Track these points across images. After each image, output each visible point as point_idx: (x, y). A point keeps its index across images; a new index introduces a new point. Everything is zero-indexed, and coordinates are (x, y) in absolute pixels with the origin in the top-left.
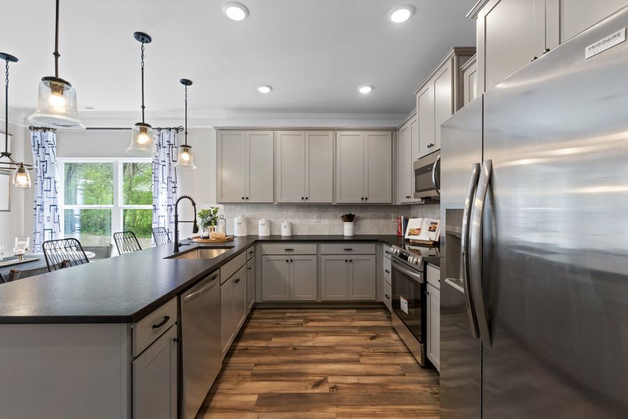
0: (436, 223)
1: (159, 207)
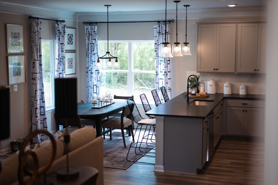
1: (159, 73)
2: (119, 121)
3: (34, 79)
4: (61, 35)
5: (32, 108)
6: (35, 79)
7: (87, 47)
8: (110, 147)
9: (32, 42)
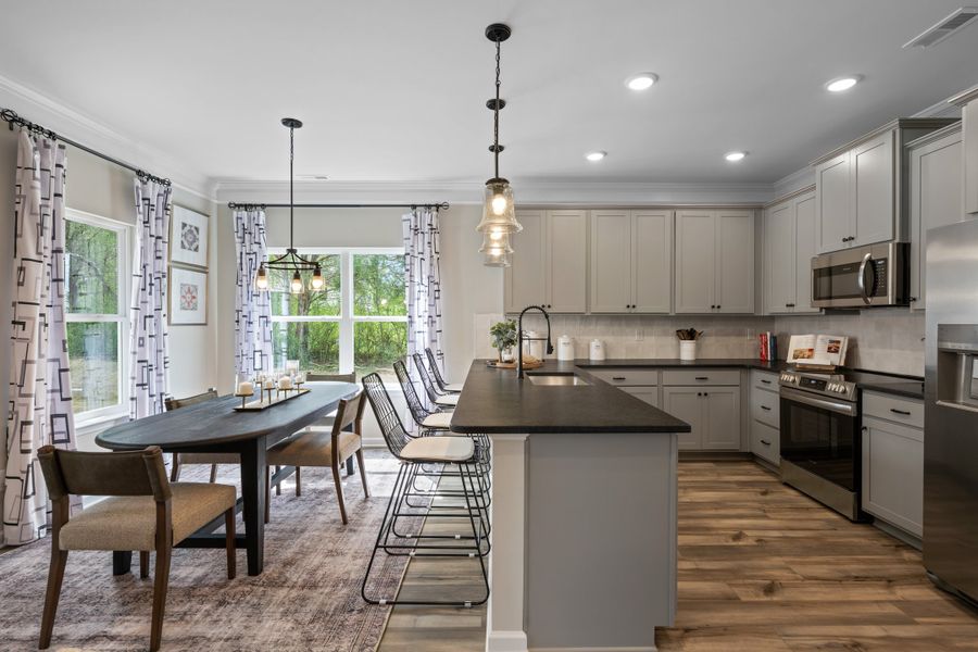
0: (838, 342)
1: (416, 319)
2: (327, 443)
3: (20, 323)
4: (153, 214)
5: (11, 424)
6: (23, 324)
7: (239, 261)
8: (294, 531)
9: (17, 200)
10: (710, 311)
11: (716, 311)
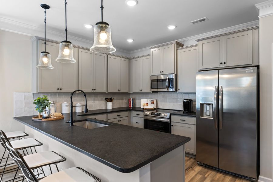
0: (154, 101)
10: (117, 91)
11: (119, 91)
